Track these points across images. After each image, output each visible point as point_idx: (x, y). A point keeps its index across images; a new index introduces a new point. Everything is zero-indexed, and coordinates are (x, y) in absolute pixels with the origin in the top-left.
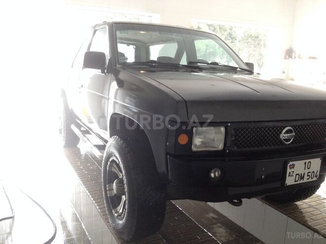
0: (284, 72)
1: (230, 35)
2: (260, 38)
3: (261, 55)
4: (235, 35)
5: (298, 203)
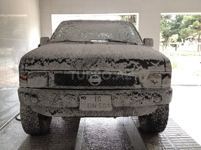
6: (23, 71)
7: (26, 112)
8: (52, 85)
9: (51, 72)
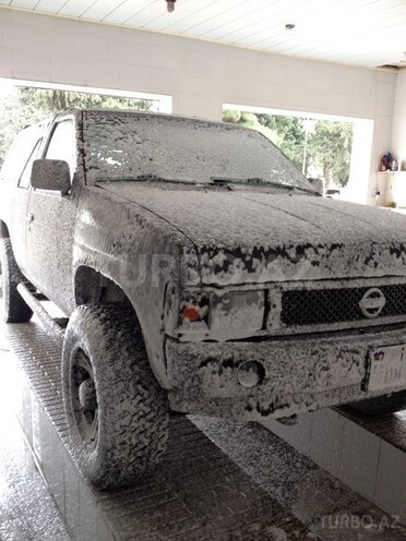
0: (378, 193)
1: (294, 131)
2: (342, 136)
3: (344, 164)
4: (302, 131)
5: (399, 414)
6: (198, 289)
7: (135, 418)
8: (275, 325)
9: (276, 287)
